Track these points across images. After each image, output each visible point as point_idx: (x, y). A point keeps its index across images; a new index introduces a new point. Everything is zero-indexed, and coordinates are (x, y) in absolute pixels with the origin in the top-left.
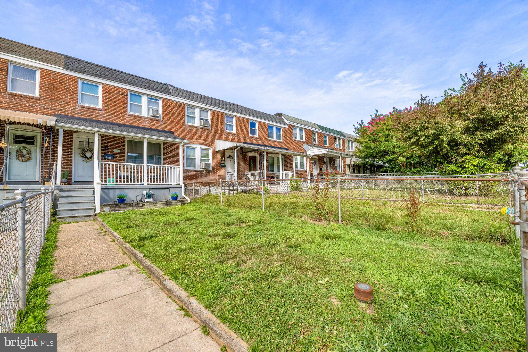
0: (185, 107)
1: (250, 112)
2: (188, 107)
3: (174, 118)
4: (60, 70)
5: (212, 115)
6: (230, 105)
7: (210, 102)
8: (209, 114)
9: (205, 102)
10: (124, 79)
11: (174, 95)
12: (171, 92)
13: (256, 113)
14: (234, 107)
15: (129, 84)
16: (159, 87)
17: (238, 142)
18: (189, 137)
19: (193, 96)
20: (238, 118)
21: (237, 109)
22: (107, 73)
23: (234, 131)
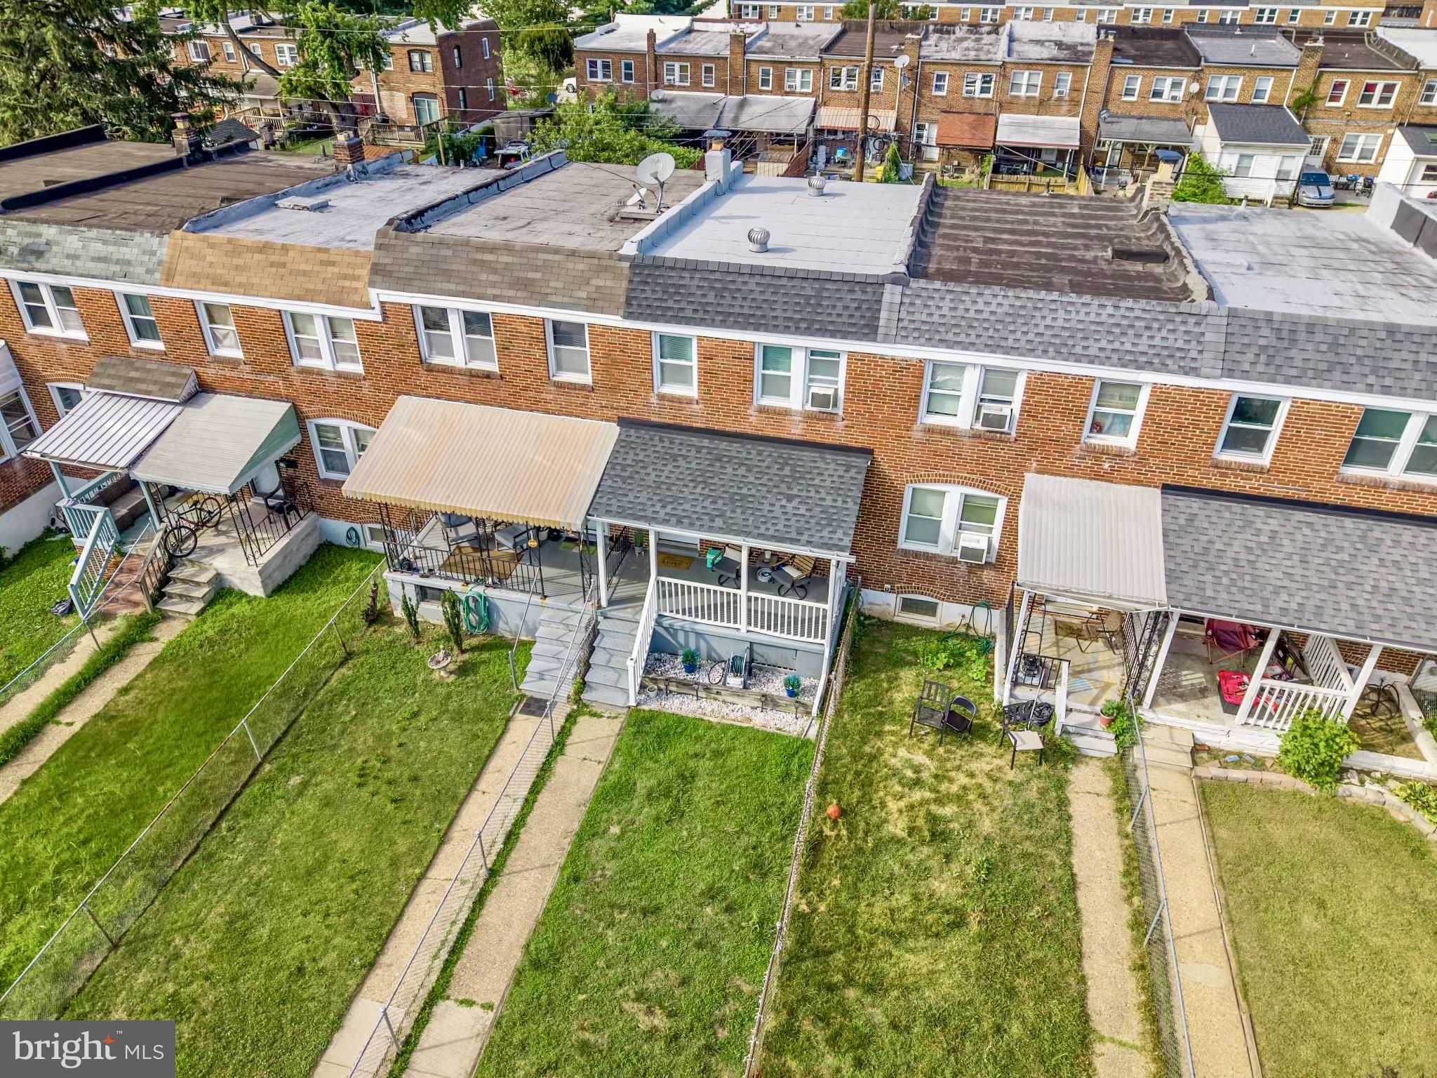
0: (922, 370)
1: (1264, 348)
2: (936, 365)
3: (879, 409)
4: (615, 321)
5: (1030, 390)
6: (1148, 328)
7: (1041, 329)
8: (1021, 382)
9: (1010, 343)
10: (745, 311)
11: (886, 339)
12: (882, 322)
13: (1310, 347)
14: (1164, 333)
15: (757, 327)
16: (846, 308)
17: (1138, 483)
18: (925, 465)
19: (972, 314)
20: (1161, 396)
21: (1180, 344)
22: (711, 298)
23: (1128, 441)
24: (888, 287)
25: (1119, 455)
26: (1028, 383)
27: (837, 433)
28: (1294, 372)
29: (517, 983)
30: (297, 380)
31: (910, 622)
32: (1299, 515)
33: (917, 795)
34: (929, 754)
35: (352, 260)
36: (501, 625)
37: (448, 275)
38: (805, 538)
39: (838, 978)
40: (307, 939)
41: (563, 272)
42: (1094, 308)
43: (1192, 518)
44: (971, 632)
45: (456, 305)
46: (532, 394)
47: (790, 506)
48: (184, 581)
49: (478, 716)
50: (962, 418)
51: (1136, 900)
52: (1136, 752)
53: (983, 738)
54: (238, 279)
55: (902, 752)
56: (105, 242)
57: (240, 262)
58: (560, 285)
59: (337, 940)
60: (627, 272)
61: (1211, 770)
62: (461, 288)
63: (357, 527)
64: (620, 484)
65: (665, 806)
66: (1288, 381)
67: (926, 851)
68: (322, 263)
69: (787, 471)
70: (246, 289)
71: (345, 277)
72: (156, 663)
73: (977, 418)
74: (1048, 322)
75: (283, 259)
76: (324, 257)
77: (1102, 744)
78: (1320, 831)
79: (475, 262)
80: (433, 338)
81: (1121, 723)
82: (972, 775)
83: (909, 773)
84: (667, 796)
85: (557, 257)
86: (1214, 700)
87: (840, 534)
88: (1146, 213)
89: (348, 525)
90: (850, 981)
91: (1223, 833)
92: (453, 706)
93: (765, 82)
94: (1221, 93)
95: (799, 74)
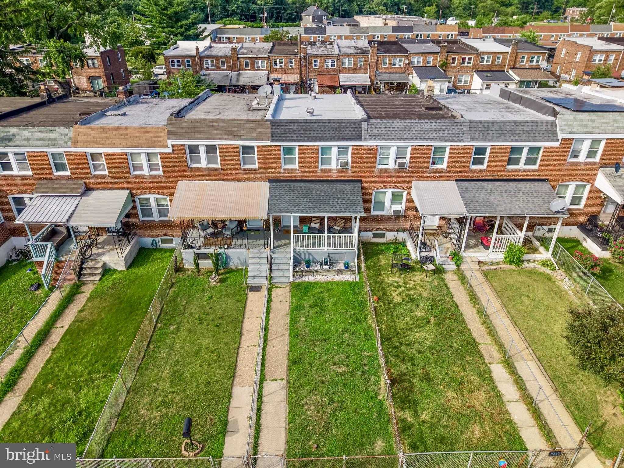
0: (377, 149)
1: (481, 131)
2: (381, 147)
3: (363, 165)
4: (268, 143)
5: (412, 152)
6: (446, 128)
7: (414, 132)
8: (409, 150)
9: (405, 137)
10: (315, 135)
11: (365, 140)
12: (363, 134)
13: (493, 129)
14: (451, 129)
15: (320, 140)
16: (350, 131)
17: (448, 180)
18: (379, 183)
19: (391, 129)
20: (453, 149)
21: (457, 132)
22: (302, 132)
23: (444, 166)
24: (363, 122)
25: (441, 171)
26: (412, 150)
27: (349, 175)
28: (490, 138)
29: (290, 370)
30: (132, 180)
31: (376, 241)
32: (497, 183)
33: (400, 290)
34: (399, 277)
35: (157, 130)
36: (231, 264)
37: (199, 132)
38: (347, 210)
39: (397, 344)
40: (206, 373)
41: (245, 127)
42: (429, 124)
43: (467, 188)
44: (398, 241)
45: (202, 143)
46: (234, 175)
47: (339, 201)
48: (90, 268)
49: (235, 295)
50: (391, 165)
51: (476, 306)
52: (462, 267)
53: (415, 271)
54: (108, 142)
55: (390, 278)
56: (42, 132)
57: (107, 135)
58: (245, 132)
59: (217, 372)
60: (269, 125)
61: (485, 268)
62: (206, 136)
63: (156, 239)
64: (276, 202)
65: (318, 309)
66: (490, 140)
67: (409, 305)
68: (144, 133)
69: (334, 190)
70: (112, 145)
71: (155, 137)
72: (90, 299)
73: (395, 165)
74: (416, 129)
75: (126, 132)
76: (144, 130)
77: (451, 266)
78: (521, 278)
79: (210, 127)
80: (193, 157)
81: (456, 257)
82: (415, 281)
83: (395, 284)
84: (317, 306)
85: (242, 122)
86: (481, 247)
87: (359, 208)
88: (427, 97)
89: (152, 239)
90: (401, 344)
91: (494, 284)
92: (224, 292)
93: (247, 66)
94: (416, 63)
95: (260, 62)
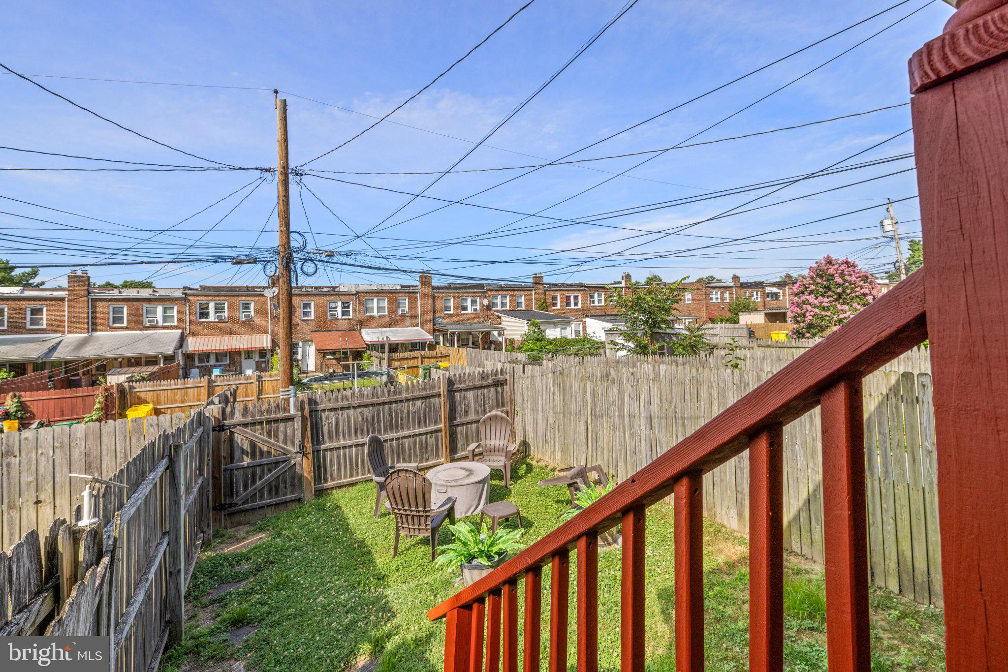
93: (118, 320)
94: (499, 305)
95: (160, 309)
